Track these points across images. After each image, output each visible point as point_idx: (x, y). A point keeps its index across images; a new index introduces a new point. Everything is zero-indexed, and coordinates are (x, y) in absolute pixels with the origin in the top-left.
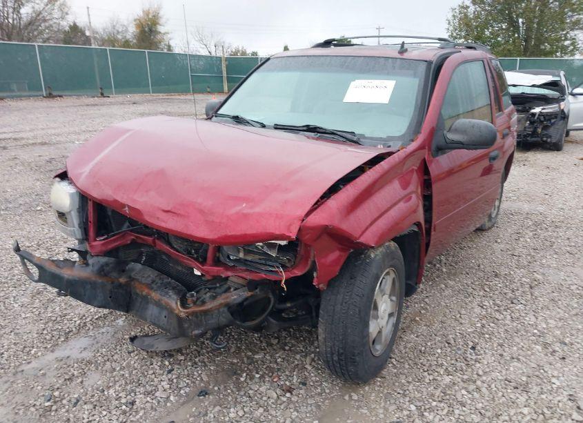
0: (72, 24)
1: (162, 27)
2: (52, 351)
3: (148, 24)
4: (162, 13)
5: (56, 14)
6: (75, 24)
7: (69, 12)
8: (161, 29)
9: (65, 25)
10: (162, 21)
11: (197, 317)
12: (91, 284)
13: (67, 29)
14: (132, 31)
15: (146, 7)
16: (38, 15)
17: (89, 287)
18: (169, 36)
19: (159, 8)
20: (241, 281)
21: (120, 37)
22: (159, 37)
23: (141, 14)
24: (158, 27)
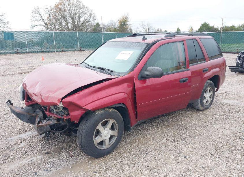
0: (97, 23)
1: (129, 22)
2: (19, 135)
3: (123, 22)
4: (129, 17)
5: (92, 19)
6: (98, 23)
7: (96, 19)
8: (128, 23)
9: (94, 23)
10: (128, 20)
11: (41, 127)
12: (23, 115)
13: (95, 25)
14: (118, 24)
15: (123, 15)
16: (86, 20)
17: (22, 115)
18: (131, 26)
19: (128, 15)
20: (54, 118)
21: (113, 27)
22: (127, 26)
23: (121, 18)
24: (127, 22)
